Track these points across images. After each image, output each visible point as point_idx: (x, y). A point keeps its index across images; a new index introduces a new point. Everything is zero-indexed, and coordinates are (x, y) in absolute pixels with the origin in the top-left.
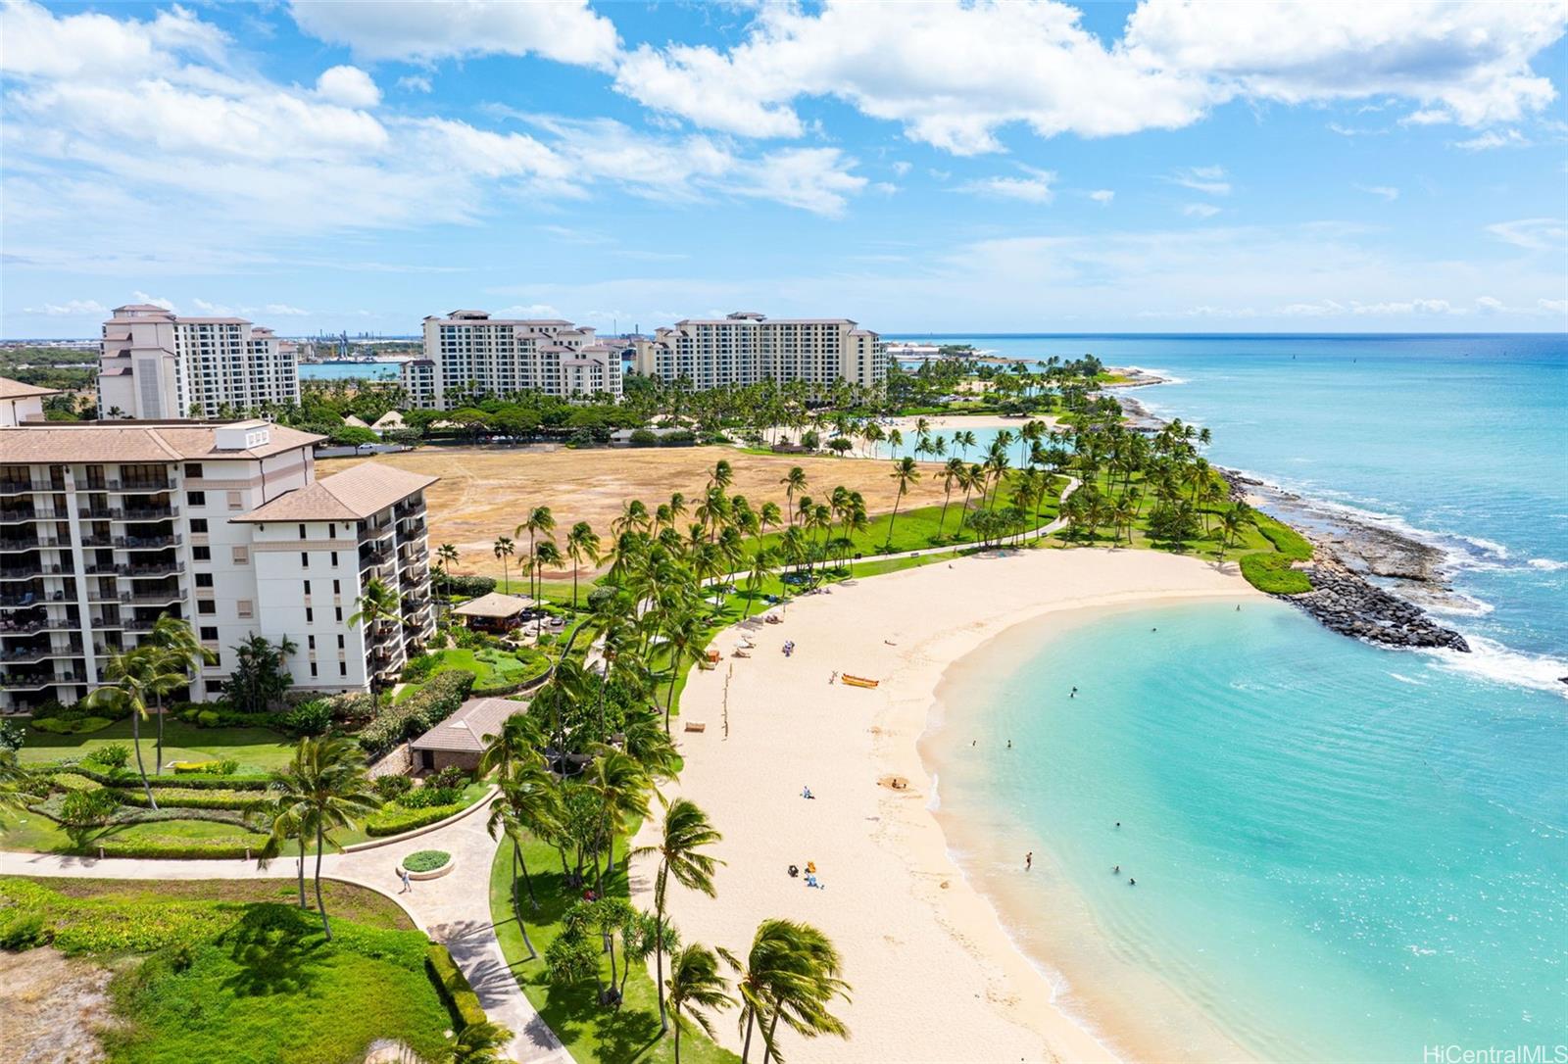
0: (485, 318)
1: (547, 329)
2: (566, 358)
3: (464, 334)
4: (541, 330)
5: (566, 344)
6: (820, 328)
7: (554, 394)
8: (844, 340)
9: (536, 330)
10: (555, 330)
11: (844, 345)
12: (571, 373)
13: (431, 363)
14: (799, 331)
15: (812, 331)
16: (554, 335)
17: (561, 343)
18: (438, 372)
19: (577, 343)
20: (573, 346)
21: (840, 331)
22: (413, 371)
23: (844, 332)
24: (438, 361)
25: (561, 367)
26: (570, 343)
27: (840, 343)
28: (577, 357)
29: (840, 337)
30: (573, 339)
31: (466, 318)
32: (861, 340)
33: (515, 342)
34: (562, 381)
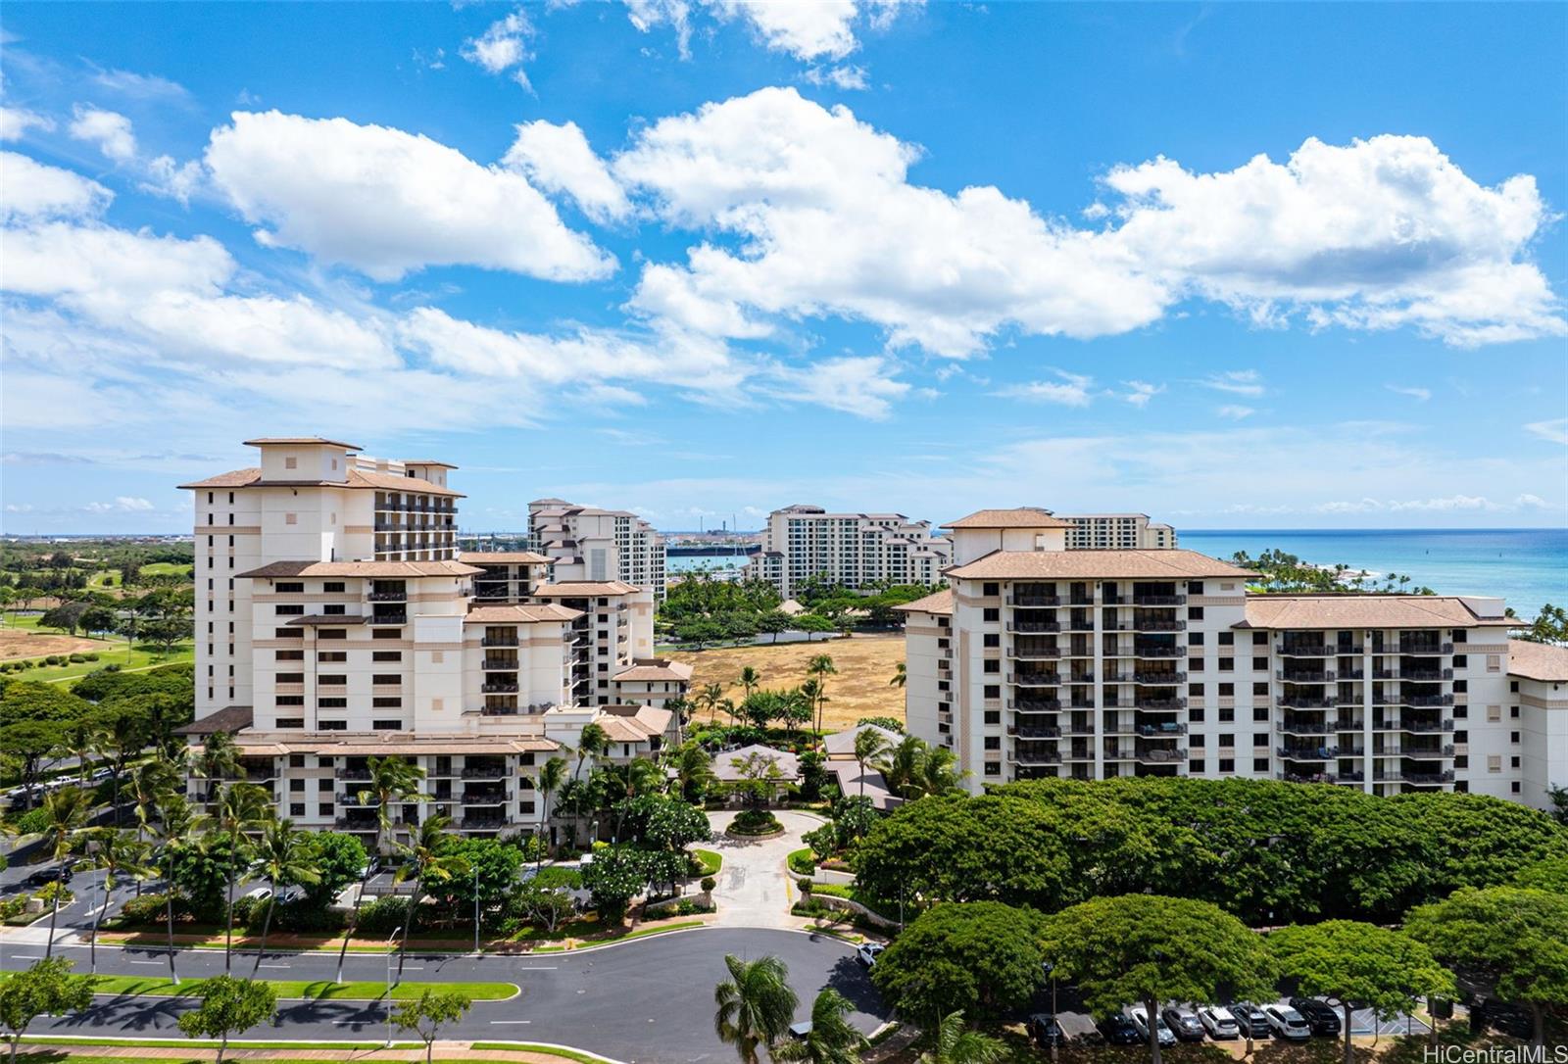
0: (823, 512)
1: (887, 523)
2: (911, 550)
3: (807, 527)
4: (881, 524)
5: (907, 536)
6: (1115, 521)
7: (902, 584)
8: (1141, 533)
9: (876, 522)
10: (896, 524)
11: (1142, 538)
12: (918, 565)
13: (780, 555)
14: (1092, 525)
15: (1108, 525)
16: (895, 528)
17: (902, 536)
18: (785, 563)
19: (919, 536)
20: (915, 539)
21: (1137, 525)
22: (766, 563)
23: (1141, 526)
24: (785, 552)
25: (908, 559)
26: (912, 536)
27: (1137, 536)
28: (919, 549)
29: (1137, 530)
30: (915, 532)
31: (808, 512)
32: (1161, 533)
33: (860, 535)
34: (909, 572)
